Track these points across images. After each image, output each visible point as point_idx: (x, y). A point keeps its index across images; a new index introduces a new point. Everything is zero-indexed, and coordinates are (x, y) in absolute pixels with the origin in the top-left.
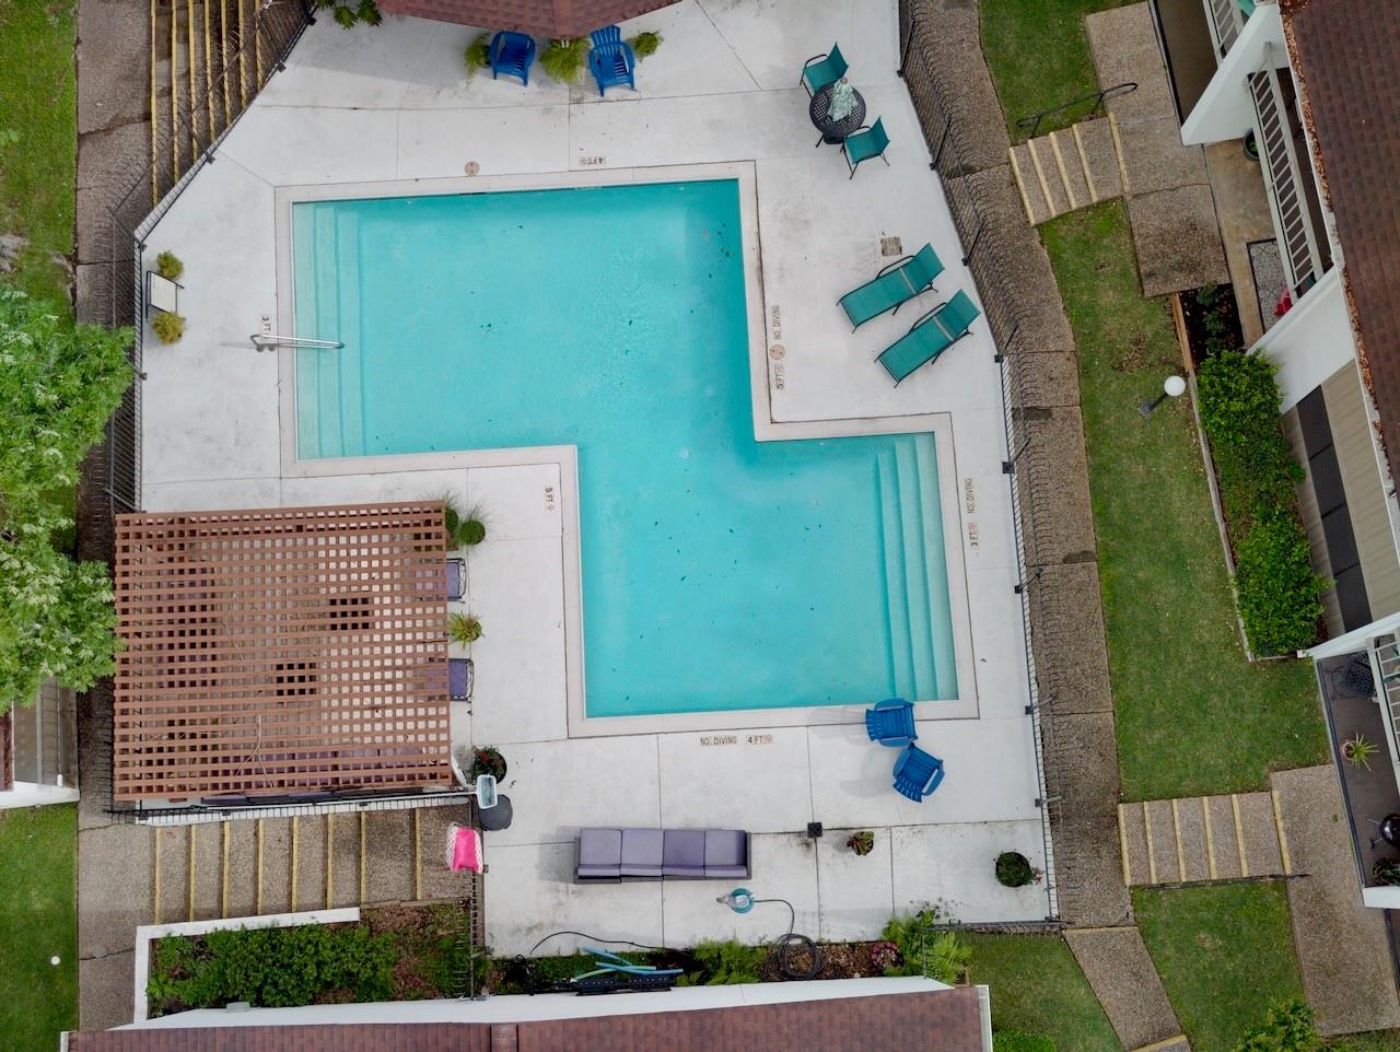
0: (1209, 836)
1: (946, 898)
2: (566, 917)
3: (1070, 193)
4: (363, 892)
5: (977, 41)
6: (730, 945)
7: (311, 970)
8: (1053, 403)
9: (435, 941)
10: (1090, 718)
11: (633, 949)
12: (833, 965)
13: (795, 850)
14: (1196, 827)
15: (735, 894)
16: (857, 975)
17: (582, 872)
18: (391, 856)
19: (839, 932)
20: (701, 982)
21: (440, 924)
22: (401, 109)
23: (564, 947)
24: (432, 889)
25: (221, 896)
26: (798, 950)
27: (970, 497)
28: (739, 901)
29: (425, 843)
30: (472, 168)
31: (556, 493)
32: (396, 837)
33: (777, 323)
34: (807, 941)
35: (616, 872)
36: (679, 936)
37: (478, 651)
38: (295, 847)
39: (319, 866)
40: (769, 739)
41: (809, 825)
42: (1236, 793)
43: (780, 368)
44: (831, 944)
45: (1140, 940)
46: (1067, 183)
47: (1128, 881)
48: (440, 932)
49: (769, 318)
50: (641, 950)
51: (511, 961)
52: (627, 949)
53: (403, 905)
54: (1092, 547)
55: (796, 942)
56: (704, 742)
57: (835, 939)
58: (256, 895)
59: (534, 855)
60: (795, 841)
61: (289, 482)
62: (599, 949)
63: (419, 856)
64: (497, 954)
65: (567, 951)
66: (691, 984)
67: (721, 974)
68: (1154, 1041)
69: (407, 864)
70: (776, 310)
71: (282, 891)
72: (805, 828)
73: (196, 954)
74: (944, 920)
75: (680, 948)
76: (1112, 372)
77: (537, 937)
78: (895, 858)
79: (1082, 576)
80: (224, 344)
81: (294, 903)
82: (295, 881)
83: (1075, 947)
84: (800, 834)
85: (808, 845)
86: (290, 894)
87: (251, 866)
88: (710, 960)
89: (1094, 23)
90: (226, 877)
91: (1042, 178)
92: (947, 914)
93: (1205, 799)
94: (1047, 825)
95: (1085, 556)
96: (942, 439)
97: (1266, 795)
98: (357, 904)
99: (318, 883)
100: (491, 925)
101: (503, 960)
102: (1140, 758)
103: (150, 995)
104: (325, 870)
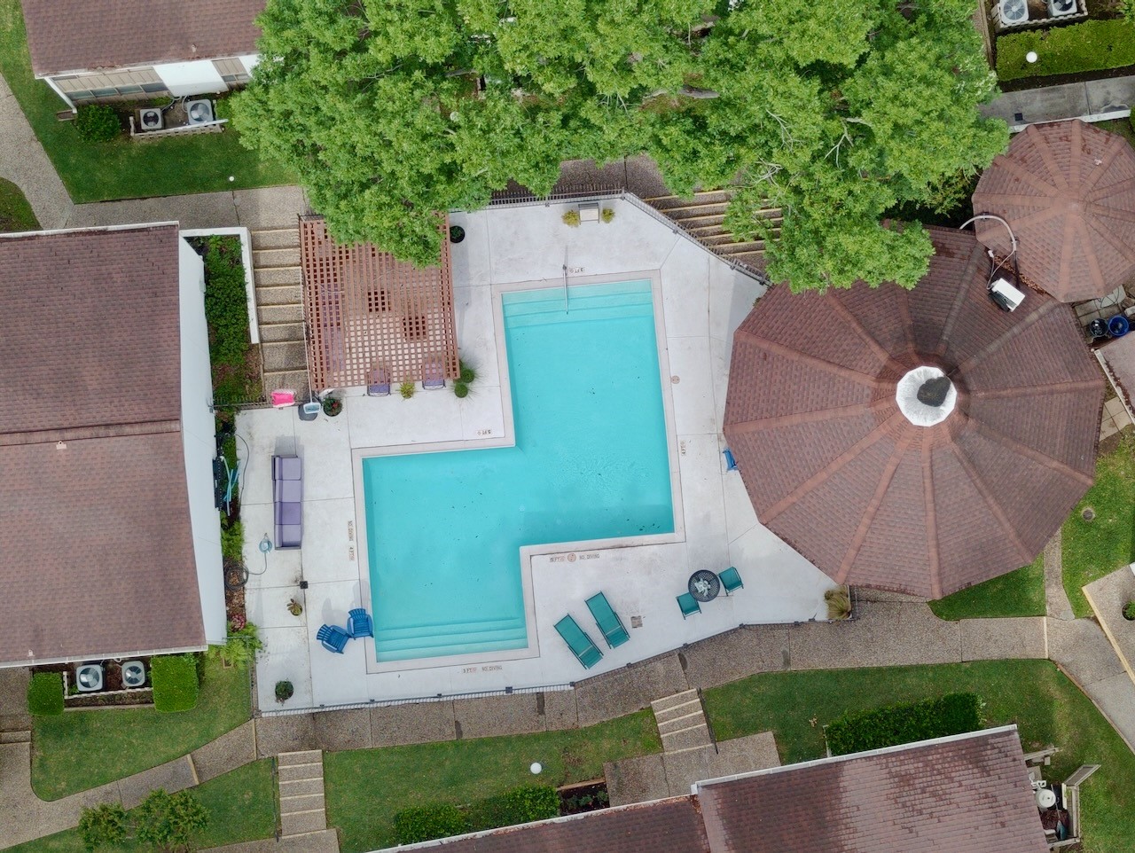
0: (303, 796)
1: (270, 657)
2: (257, 453)
3: (666, 722)
4: (268, 344)
5: (763, 670)
6: (242, 540)
7: (223, 322)
8: (548, 715)
9: (242, 385)
10: (369, 735)
11: (240, 489)
12: (233, 596)
13: (292, 575)
14: (308, 789)
15: (269, 542)
16: (228, 609)
17: (277, 459)
18: (287, 358)
19: (250, 599)
20: (222, 525)
21: (251, 386)
22: (710, 337)
23: (241, 452)
24: (270, 380)
25: (267, 267)
26: (240, 577)
27: (491, 668)
28: (266, 545)
29: (294, 375)
30: (675, 380)
31: (488, 436)
32: (296, 360)
33: (589, 557)
34: (245, 582)
35: (277, 477)
36: (246, 513)
37: (395, 398)
38: (292, 305)
39: (282, 319)
40: (352, 559)
41: (306, 582)
42: (326, 811)
43: (563, 559)
44: (243, 594)
45: (249, 761)
46: (673, 720)
47: (280, 755)
48: (247, 386)
49: (592, 552)
50: (240, 493)
51: (233, 425)
52: (240, 486)
53: (261, 366)
54: (465, 737)
55: (245, 577)
56: (350, 523)
57: (247, 597)
58: (267, 286)
59: (289, 433)
60: (298, 574)
61: (488, 289)
62: (240, 471)
63: (287, 372)
64: (237, 417)
65: (239, 454)
66: (221, 520)
67: (227, 536)
68: (196, 768)
69: (283, 366)
70: (597, 556)
71: (269, 300)
72: (305, 580)
73: (233, 259)
74: (258, 655)
75: (241, 514)
76: (563, 747)
77: (246, 437)
78: (290, 629)
79: (448, 731)
80: (567, 248)
81: (262, 307)
82: (274, 307)
83: (245, 725)
84: (302, 577)
85: (296, 581)
86: (268, 305)
87: (283, 282)
88: (235, 530)
89: (768, 736)
90: (276, 269)
91: (677, 707)
92: (261, 657)
93: (323, 794)
94: (310, 711)
95: (460, 733)
96: (525, 652)
97: (325, 827)
98: (262, 341)
99: (273, 319)
100: (252, 413)
101: (233, 420)
102: (347, 762)
103: (211, 237)
104: (280, 323)
